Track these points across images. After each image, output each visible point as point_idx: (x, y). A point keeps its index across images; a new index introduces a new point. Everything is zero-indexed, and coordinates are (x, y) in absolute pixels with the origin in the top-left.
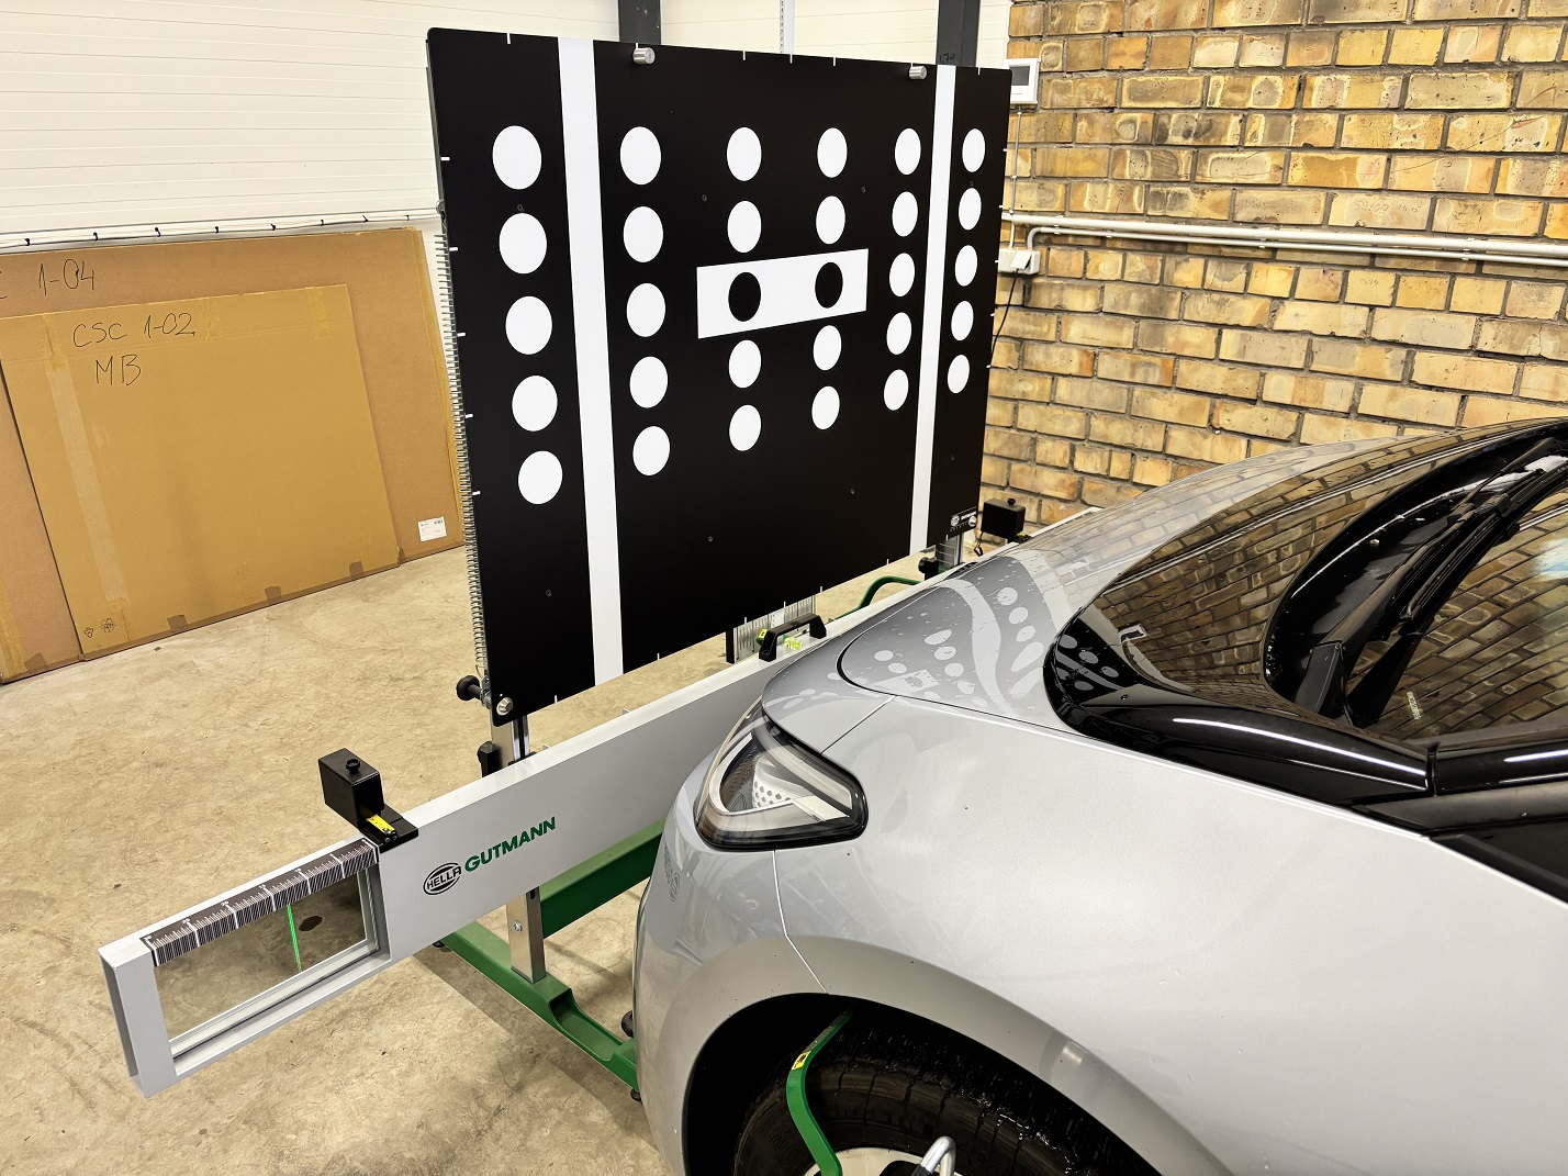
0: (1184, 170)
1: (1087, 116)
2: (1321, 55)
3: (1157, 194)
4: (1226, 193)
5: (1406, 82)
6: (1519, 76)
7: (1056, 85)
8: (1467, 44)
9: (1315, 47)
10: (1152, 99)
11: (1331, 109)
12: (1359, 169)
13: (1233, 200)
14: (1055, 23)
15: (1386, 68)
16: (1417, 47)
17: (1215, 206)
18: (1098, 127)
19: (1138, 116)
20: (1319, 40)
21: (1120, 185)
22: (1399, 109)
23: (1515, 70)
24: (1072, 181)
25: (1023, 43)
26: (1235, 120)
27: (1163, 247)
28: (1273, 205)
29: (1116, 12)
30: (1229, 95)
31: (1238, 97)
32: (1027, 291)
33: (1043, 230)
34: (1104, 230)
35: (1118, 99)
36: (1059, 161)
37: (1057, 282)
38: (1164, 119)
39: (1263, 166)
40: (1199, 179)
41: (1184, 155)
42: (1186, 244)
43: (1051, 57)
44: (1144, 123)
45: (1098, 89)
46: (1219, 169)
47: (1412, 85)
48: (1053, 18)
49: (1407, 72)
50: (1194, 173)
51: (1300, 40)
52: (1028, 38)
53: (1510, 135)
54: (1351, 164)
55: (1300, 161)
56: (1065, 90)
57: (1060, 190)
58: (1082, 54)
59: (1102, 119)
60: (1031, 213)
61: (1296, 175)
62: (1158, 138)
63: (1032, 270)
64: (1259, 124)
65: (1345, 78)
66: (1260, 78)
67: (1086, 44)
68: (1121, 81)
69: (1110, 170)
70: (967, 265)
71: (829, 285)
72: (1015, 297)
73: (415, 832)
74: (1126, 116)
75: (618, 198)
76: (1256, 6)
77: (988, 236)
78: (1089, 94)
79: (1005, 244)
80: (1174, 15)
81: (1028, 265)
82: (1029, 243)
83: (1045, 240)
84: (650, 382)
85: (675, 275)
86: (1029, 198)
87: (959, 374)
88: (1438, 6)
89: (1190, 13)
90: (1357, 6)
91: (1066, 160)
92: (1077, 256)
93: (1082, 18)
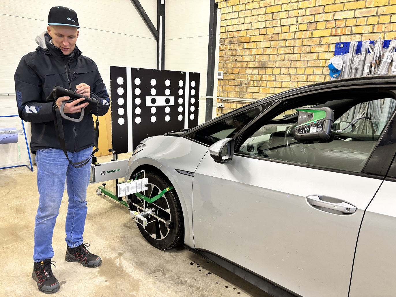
0: (245, 90)
1: (230, 81)
2: (263, 72)
3: (241, 94)
4: (251, 94)
5: (276, 76)
7: (226, 76)
8: (284, 71)
9: (263, 71)
10: (240, 78)
11: (266, 81)
12: (270, 90)
13: (252, 95)
14: (225, 66)
15: (273, 74)
16: (277, 71)
17: (250, 96)
18: (232, 83)
19: (238, 81)
20: (263, 70)
21: (236, 92)
22: (275, 81)
23: (290, 75)
24: (229, 91)
25: (220, 69)
26: (252, 82)
27: (242, 103)
28: (258, 96)
29: (234, 64)
31: (252, 78)
32: (222, 110)
33: (224, 100)
34: (233, 100)
35: (235, 78)
37: (226, 109)
38: (242, 82)
39: (256, 90)
40: (247, 91)
41: (245, 87)
42: (246, 102)
43: (225, 71)
44: (239, 82)
45: (232, 77)
46: (250, 90)
47: (276, 77)
48: (225, 65)
49: (276, 75)
50: (246, 91)
51: (260, 70)
52: (221, 68)
53: (291, 85)
54: (269, 89)
55: (262, 89)
56: (227, 77)
57: (227, 93)
58: (229, 71)
59: (233, 81)
60: (222, 97)
61: (261, 91)
62: (241, 85)
63: (222, 107)
64: (255, 83)
65: (267, 76)
66: (255, 75)
67: (230, 69)
68: (235, 75)
69: (234, 90)
70: (193, 101)
71: (168, 101)
72: (220, 111)
73: (100, 165)
74: (236, 81)
75: (134, 86)
76: (254, 64)
77: (197, 97)
78: (231, 77)
79: (218, 102)
80: (242, 65)
81: (221, 106)
82: (222, 102)
83: (225, 102)
84: (138, 111)
85: (142, 97)
86: (222, 94)
87: (192, 117)
88: (279, 65)
89: (245, 65)
90: (268, 65)
91: (227, 88)
92: (230, 104)
93: (229, 65)
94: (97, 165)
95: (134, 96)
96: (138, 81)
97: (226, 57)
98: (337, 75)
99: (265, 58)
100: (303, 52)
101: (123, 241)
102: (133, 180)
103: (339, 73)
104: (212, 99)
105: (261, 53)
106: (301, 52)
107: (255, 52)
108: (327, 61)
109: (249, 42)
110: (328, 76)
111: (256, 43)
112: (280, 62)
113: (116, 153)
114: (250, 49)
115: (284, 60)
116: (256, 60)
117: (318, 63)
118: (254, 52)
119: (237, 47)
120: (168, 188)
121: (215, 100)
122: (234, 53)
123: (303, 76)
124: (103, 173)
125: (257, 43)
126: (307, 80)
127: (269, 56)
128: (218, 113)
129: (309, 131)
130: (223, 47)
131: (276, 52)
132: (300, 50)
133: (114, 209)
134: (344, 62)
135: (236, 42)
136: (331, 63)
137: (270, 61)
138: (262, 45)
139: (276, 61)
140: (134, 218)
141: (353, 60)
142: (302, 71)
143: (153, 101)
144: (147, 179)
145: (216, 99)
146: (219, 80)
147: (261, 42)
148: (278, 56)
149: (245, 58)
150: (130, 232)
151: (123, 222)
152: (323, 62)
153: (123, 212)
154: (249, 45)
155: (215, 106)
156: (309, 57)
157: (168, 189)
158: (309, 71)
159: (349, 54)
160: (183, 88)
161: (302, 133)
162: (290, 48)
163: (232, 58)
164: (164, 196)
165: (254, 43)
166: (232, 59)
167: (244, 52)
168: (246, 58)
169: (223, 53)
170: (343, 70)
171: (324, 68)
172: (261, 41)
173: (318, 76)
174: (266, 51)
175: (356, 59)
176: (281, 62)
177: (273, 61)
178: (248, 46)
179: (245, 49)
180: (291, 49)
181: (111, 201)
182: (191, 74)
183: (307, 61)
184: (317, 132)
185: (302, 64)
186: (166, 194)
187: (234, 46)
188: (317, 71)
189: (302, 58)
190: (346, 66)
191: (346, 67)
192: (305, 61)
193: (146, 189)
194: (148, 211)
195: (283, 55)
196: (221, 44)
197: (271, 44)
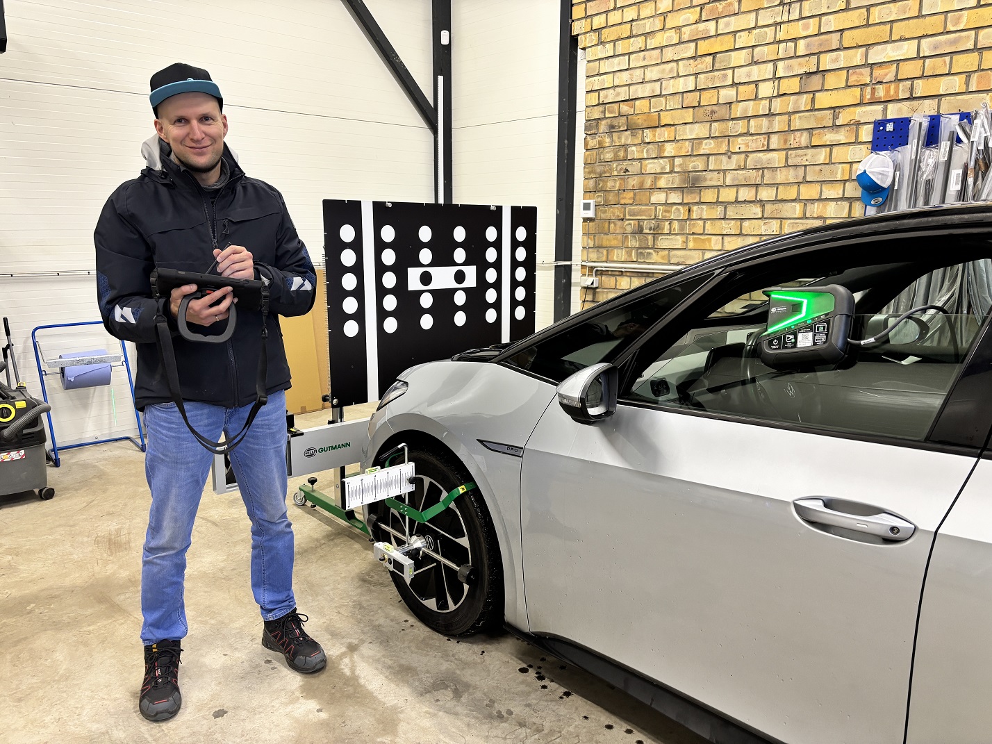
0: (650, 243)
1: (613, 222)
2: (695, 198)
3: (641, 253)
4: (666, 252)
5: (725, 208)
6: (764, 205)
7: (602, 210)
8: (745, 194)
9: (693, 195)
10: (637, 216)
11: (700, 219)
12: (713, 242)
13: (669, 254)
14: (600, 186)
15: (718, 203)
16: (728, 195)
17: (663, 257)
18: (618, 226)
19: (632, 222)
20: (694, 193)
21: (627, 250)
22: (724, 219)
23: (762, 203)
24: (609, 248)
25: (588, 194)
26: (667, 223)
27: (645, 275)
28: (683, 257)
29: (622, 182)
30: (664, 214)
31: (667, 215)
32: (594, 294)
33: (598, 269)
34: (622, 268)
35: (625, 215)
36: (604, 240)
37: (605, 290)
38: (641, 223)
39: (678, 241)
40: (656, 247)
41: (650, 237)
42: (653, 273)
43: (599, 199)
44: (634, 225)
45: (617, 212)
46: (663, 243)
47: (728, 209)
48: (599, 184)
49: (725, 204)
50: (654, 246)
51: (687, 193)
52: (590, 192)
53: (764, 228)
54: (709, 240)
55: (691, 239)
56: (605, 212)
57: (605, 252)
58: (610, 198)
59: (619, 223)
60: (594, 262)
61: (691, 245)
62: (640, 231)
63: (594, 286)
64: (676, 225)
65: (704, 207)
66: (675, 207)
67: (612, 194)
68: (625, 208)
69: (623, 243)
70: (521, 274)
71: (460, 277)
72: (589, 298)
73: (302, 434)
74: (627, 222)
75: (380, 246)
76: (671, 179)
77: (530, 264)
78: (614, 214)
79: (584, 275)
80: (642, 183)
81: (592, 283)
82: (594, 275)
83: (600, 273)
84: (390, 303)
85: (400, 270)
86: (593, 256)
87: (520, 313)
88: (733, 180)
89: (648, 183)
90: (706, 180)
91: (606, 240)
92: (613, 279)
93: (610, 184)
94: (295, 435)
95: (381, 269)
96: (388, 233)
97: (602, 164)
98: (881, 199)
99: (699, 164)
100: (792, 147)
101: (359, 616)
102: (379, 467)
103: (885, 194)
104: (568, 269)
105: (688, 152)
106: (788, 146)
107: (673, 151)
108: (855, 166)
109: (658, 127)
110: (858, 203)
111: (673, 128)
112: (735, 172)
113: (341, 405)
114: (660, 144)
115: (745, 168)
116: (676, 170)
117: (832, 172)
118: (669, 150)
119: (626, 139)
120: (463, 486)
121: (576, 270)
122: (621, 154)
123: (793, 204)
124: (310, 453)
125: (678, 127)
126: (805, 214)
127: (708, 158)
128: (584, 301)
129: (795, 343)
130: (595, 141)
131: (724, 149)
132: (785, 141)
133: (336, 541)
134: (897, 167)
135: (626, 128)
136: (865, 171)
137: (710, 171)
138: (688, 134)
139: (724, 170)
140: (384, 559)
141: (920, 162)
142: (792, 193)
143: (426, 279)
144: (412, 464)
145: (579, 267)
146: (585, 220)
147: (688, 126)
148: (729, 157)
149: (649, 166)
150: (376, 594)
151: (357, 571)
152: (843, 170)
153: (357, 546)
154: (657, 134)
155: (578, 284)
156: (808, 157)
157: (463, 489)
158: (808, 192)
159: (909, 146)
160: (498, 244)
161: (779, 348)
162: (758, 137)
163: (617, 166)
164: (452, 505)
165: (669, 128)
166: (616, 170)
167: (645, 150)
168: (652, 166)
169: (595, 155)
170: (896, 188)
171: (847, 184)
172: (686, 124)
173: (833, 204)
174: (699, 148)
175: (927, 160)
176: (738, 172)
177: (719, 171)
178: (654, 135)
179: (649, 143)
180: (763, 140)
181: (328, 522)
182: (515, 210)
183: (803, 167)
184: (815, 344)
185: (791, 175)
186: (459, 500)
187: (619, 138)
188: (829, 192)
189: (789, 161)
190: (903, 176)
191: (903, 179)
192: (798, 168)
193: (411, 488)
194: (417, 543)
195: (743, 156)
196: (589, 133)
197: (710, 130)
